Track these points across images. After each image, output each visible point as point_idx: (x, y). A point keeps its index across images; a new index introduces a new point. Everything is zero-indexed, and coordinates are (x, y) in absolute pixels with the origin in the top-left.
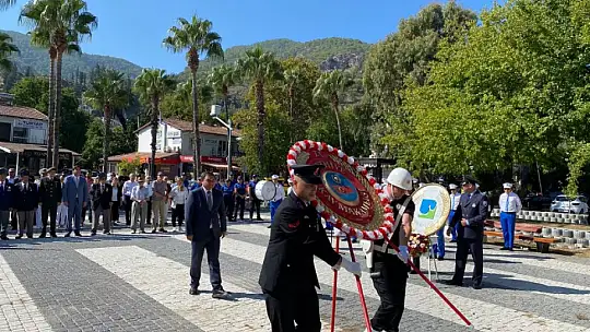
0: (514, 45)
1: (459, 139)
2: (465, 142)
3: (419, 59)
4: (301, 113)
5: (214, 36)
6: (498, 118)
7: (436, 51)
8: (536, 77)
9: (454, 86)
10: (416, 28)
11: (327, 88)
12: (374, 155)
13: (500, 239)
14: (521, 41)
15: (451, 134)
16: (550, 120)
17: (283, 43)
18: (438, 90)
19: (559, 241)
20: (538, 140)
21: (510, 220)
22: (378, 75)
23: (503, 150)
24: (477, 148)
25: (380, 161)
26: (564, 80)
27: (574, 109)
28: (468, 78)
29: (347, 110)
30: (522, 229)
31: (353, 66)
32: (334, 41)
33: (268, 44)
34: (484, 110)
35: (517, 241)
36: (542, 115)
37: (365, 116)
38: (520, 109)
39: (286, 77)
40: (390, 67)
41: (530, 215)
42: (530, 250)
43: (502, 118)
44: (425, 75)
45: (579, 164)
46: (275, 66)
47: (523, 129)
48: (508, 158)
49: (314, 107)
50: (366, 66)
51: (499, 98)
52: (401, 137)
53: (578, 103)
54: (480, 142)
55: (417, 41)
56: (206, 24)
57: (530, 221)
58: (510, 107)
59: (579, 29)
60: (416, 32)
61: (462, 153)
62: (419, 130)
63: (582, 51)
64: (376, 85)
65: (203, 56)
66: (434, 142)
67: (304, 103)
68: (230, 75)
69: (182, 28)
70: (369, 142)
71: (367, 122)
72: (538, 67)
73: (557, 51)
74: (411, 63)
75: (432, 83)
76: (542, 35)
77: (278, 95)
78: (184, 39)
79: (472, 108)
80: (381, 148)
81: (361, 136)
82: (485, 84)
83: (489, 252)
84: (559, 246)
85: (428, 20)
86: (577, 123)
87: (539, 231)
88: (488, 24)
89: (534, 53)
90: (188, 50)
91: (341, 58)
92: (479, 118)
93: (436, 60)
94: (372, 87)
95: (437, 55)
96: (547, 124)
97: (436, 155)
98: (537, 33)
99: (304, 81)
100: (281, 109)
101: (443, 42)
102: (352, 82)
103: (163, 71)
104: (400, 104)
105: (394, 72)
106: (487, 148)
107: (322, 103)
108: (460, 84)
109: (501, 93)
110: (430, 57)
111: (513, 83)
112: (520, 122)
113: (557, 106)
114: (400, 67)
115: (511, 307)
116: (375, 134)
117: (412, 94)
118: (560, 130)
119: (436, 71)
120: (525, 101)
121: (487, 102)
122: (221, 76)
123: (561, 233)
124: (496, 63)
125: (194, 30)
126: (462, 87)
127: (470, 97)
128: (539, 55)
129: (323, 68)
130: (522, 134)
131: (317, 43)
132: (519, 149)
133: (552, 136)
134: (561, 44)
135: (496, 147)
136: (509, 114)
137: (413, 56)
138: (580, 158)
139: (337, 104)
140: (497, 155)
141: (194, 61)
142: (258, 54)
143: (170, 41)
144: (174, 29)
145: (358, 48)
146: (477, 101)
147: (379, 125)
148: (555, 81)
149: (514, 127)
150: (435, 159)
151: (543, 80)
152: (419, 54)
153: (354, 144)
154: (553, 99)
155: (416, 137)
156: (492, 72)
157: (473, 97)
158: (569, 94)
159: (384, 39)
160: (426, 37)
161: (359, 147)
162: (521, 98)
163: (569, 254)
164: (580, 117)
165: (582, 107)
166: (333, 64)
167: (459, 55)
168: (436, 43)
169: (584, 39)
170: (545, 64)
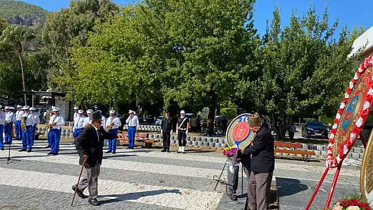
0: (138, 30)
1: (106, 82)
2: (109, 84)
3: (82, 28)
6: (129, 72)
7: (93, 25)
8: (149, 51)
9: (104, 49)
10: (82, 8)
11: (12, 38)
12: (50, 90)
13: (127, 142)
14: (141, 29)
15: (101, 79)
16: (156, 75)
18: (93, 50)
19: (157, 141)
20: (149, 86)
21: (133, 131)
22: (53, 34)
23: (130, 91)
24: (116, 89)
25: (54, 94)
26: (162, 54)
27: (166, 70)
28: (112, 46)
29: (30, 56)
30: (139, 136)
31: (36, 25)
32: (20, 4)
34: (120, 66)
35: (136, 143)
36: (151, 72)
37: (44, 62)
38: (140, 68)
40: (62, 30)
41: (145, 128)
42: (143, 147)
44: (86, 39)
45: (168, 99)
47: (141, 79)
48: (133, 95)
50: (45, 27)
51: (129, 60)
52: (68, 79)
53: (168, 67)
54: (118, 85)
55: (81, 17)
57: (144, 131)
58: (134, 66)
59: (169, 28)
61: (107, 91)
62: (81, 75)
63: (170, 39)
64: (52, 41)
66: (90, 83)
70: (46, 80)
71: (45, 66)
72: (150, 45)
73: (159, 38)
74: (78, 30)
75: (90, 45)
76: (151, 27)
79: (114, 64)
80: (55, 85)
81: (39, 76)
82: (121, 50)
83: (120, 150)
84: (157, 144)
85: (89, 4)
86: (167, 77)
87: (148, 136)
88: (124, 15)
89: (148, 37)
91: (26, 17)
92: (117, 70)
93: (93, 31)
94: (50, 42)
95: (94, 28)
96: (153, 77)
97: (91, 92)
101: (98, 20)
104: (69, 56)
105: (66, 34)
106: (122, 89)
108: (107, 49)
109: (130, 57)
110: (89, 29)
111: (137, 53)
113: (159, 68)
114: (69, 31)
115: (128, 181)
116: (50, 75)
117: (77, 51)
118: (160, 81)
119: (93, 38)
120: (143, 64)
121: (123, 62)
123: (158, 137)
124: (128, 39)
126: (109, 50)
127: (113, 57)
128: (150, 38)
129: (10, 22)
130: (141, 82)
132: (139, 90)
133: (157, 84)
134: (160, 34)
135: (127, 88)
136: (134, 70)
137: (78, 26)
138: (168, 96)
139: (21, 51)
140: (127, 94)
145: (39, 13)
146: (117, 60)
147: (54, 69)
148: (158, 54)
149: (137, 77)
150: (90, 94)
151: (152, 53)
152: (83, 25)
153: (35, 81)
154: (157, 64)
155: (78, 80)
156: (126, 44)
157: (115, 57)
158: (164, 62)
159: (59, 10)
160: (88, 15)
161: (40, 83)
162: (141, 62)
163: (161, 148)
164: (169, 75)
165: (170, 70)
166: (19, 20)
167: (107, 30)
168: (93, 20)
169: (171, 34)
170: (153, 44)
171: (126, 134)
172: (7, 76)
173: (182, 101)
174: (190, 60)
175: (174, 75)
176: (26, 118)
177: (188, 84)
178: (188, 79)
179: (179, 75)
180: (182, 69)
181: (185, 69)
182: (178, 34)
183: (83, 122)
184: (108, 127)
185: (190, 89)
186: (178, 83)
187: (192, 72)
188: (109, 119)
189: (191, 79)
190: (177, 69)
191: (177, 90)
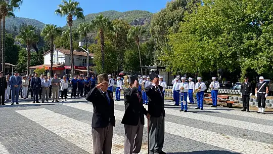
0: (218, 14)
1: (193, 57)
2: (196, 58)
3: (175, 20)
4: (121, 46)
5: (79, 9)
6: (211, 48)
7: (183, 17)
8: (227, 29)
9: (191, 33)
10: (175, 6)
11: (133, 34)
12: (155, 65)
13: (211, 102)
14: (220, 13)
15: (190, 55)
16: (233, 48)
17: (113, 12)
18: (184, 35)
19: (236, 102)
20: (228, 57)
21: (215, 93)
22: (157, 28)
23: (212, 62)
24: (201, 61)
25: (158, 68)
26: (239, 30)
27: (244, 43)
28: (197, 29)
29: (143, 44)
30: (220, 98)
31: (146, 24)
32: (137, 12)
33: (106, 13)
34: (204, 44)
35: (218, 103)
36: (229, 46)
37: (151, 47)
38: (220, 43)
39: (115, 29)
40: (162, 24)
41: (224, 91)
42: (224, 106)
43: (212, 47)
44: (178, 28)
45: (246, 68)
46: (109, 23)
47: (221, 53)
48: (214, 66)
49: (128, 43)
50: (152, 24)
51: (211, 39)
52: (167, 57)
53: (245, 41)
54: (203, 58)
55: (175, 12)
56: (76, 4)
57: (224, 94)
58: (215, 43)
59: (246, 7)
60: (175, 8)
61: (194, 63)
62: (175, 53)
63: (247, 17)
64: (156, 33)
65: (74, 18)
66: (182, 59)
67: (123, 41)
68: (88, 27)
69: (64, 5)
70: (153, 59)
71: (152, 49)
72: (228, 24)
73: (236, 17)
74: (172, 22)
75: (181, 32)
76: (229, 10)
77: (111, 37)
78: (65, 10)
79: (199, 43)
80: (159, 61)
81: (149, 56)
82: (205, 32)
83: (206, 108)
84: (237, 105)
85: (180, 2)
86: (244, 49)
87: (228, 98)
88: (206, 5)
89: (226, 18)
90: (67, 15)
91: (140, 20)
92: (202, 47)
93: (183, 21)
94: (155, 34)
95: (184, 19)
96: (232, 50)
97: (183, 65)
98: (228, 9)
99: (123, 30)
100: (113, 44)
101: (186, 13)
102: (145, 31)
103: (56, 26)
104: (167, 41)
105: (164, 27)
106: (206, 61)
107: (131, 41)
108: (194, 32)
109: (212, 36)
110: (180, 20)
111: (217, 32)
112: (221, 49)
113: (236, 42)
114: (167, 24)
115: (215, 131)
116: (156, 55)
117: (172, 37)
118: (238, 53)
119: (183, 26)
120: (222, 40)
121: (206, 40)
122: (83, 28)
123: (237, 99)
124: (210, 22)
125: (70, 6)
126: (195, 33)
127: (198, 38)
128: (228, 19)
129: (132, 24)
130: (221, 55)
131: (129, 12)
132: (220, 62)
133: (234, 56)
134: (238, 14)
135: (210, 61)
136: (215, 46)
137: (173, 19)
138: (246, 65)
139: (138, 41)
140: (210, 65)
141: (70, 20)
142: (101, 17)
143: (58, 11)
144: (61, 6)
145: (147, 15)
146: (201, 40)
147: (157, 51)
148: (235, 30)
149: (218, 52)
150: (182, 66)
151: (230, 30)
152: (176, 18)
153: (146, 60)
154: (235, 39)
155: (174, 57)
156: (208, 26)
157: (200, 38)
158: (241, 37)
159: (160, 11)
160: (179, 10)
161: (149, 61)
162: (221, 39)
163: (240, 108)
164: (246, 47)
165: (247, 42)
166: (136, 22)
167: (193, 19)
168: (183, 13)
169: (248, 12)
170: (231, 23)
171: (210, 96)
172: (132, 58)
173: (260, 68)
174: (267, 32)
175: (251, 46)
176: (144, 83)
177: (265, 53)
178: (265, 49)
179: (256, 46)
180: (259, 40)
181: (262, 40)
182: (255, 11)
183: (179, 86)
184: (196, 90)
185: (268, 58)
186: (256, 53)
187: (270, 42)
188: (197, 84)
189: (269, 49)
190: (253, 42)
191: (255, 59)
